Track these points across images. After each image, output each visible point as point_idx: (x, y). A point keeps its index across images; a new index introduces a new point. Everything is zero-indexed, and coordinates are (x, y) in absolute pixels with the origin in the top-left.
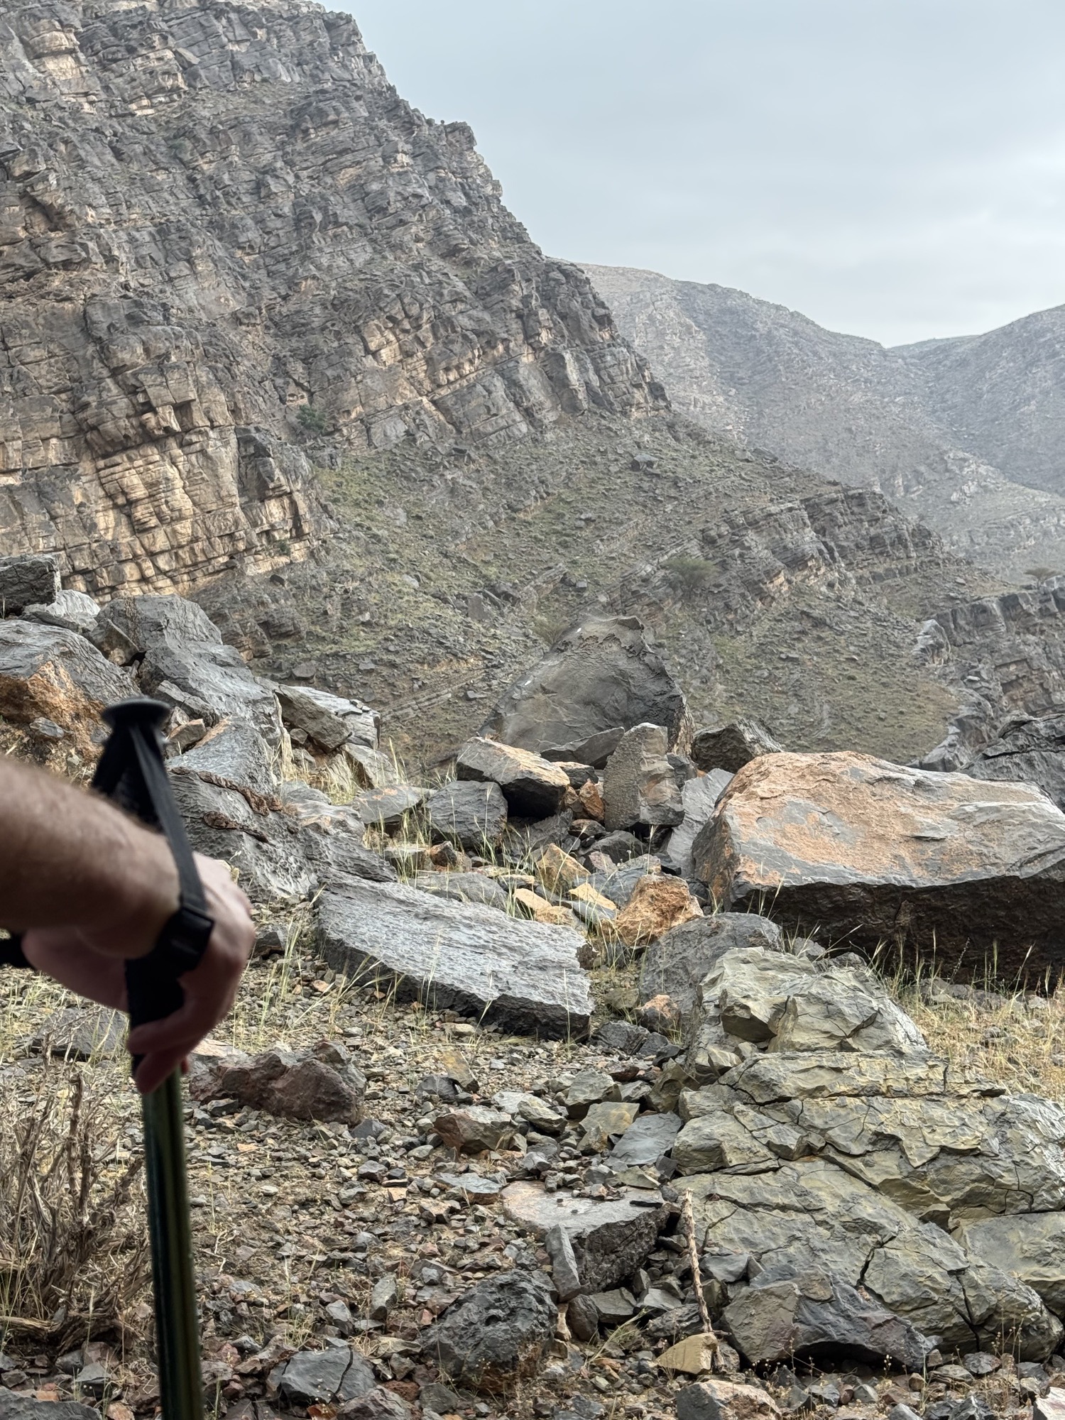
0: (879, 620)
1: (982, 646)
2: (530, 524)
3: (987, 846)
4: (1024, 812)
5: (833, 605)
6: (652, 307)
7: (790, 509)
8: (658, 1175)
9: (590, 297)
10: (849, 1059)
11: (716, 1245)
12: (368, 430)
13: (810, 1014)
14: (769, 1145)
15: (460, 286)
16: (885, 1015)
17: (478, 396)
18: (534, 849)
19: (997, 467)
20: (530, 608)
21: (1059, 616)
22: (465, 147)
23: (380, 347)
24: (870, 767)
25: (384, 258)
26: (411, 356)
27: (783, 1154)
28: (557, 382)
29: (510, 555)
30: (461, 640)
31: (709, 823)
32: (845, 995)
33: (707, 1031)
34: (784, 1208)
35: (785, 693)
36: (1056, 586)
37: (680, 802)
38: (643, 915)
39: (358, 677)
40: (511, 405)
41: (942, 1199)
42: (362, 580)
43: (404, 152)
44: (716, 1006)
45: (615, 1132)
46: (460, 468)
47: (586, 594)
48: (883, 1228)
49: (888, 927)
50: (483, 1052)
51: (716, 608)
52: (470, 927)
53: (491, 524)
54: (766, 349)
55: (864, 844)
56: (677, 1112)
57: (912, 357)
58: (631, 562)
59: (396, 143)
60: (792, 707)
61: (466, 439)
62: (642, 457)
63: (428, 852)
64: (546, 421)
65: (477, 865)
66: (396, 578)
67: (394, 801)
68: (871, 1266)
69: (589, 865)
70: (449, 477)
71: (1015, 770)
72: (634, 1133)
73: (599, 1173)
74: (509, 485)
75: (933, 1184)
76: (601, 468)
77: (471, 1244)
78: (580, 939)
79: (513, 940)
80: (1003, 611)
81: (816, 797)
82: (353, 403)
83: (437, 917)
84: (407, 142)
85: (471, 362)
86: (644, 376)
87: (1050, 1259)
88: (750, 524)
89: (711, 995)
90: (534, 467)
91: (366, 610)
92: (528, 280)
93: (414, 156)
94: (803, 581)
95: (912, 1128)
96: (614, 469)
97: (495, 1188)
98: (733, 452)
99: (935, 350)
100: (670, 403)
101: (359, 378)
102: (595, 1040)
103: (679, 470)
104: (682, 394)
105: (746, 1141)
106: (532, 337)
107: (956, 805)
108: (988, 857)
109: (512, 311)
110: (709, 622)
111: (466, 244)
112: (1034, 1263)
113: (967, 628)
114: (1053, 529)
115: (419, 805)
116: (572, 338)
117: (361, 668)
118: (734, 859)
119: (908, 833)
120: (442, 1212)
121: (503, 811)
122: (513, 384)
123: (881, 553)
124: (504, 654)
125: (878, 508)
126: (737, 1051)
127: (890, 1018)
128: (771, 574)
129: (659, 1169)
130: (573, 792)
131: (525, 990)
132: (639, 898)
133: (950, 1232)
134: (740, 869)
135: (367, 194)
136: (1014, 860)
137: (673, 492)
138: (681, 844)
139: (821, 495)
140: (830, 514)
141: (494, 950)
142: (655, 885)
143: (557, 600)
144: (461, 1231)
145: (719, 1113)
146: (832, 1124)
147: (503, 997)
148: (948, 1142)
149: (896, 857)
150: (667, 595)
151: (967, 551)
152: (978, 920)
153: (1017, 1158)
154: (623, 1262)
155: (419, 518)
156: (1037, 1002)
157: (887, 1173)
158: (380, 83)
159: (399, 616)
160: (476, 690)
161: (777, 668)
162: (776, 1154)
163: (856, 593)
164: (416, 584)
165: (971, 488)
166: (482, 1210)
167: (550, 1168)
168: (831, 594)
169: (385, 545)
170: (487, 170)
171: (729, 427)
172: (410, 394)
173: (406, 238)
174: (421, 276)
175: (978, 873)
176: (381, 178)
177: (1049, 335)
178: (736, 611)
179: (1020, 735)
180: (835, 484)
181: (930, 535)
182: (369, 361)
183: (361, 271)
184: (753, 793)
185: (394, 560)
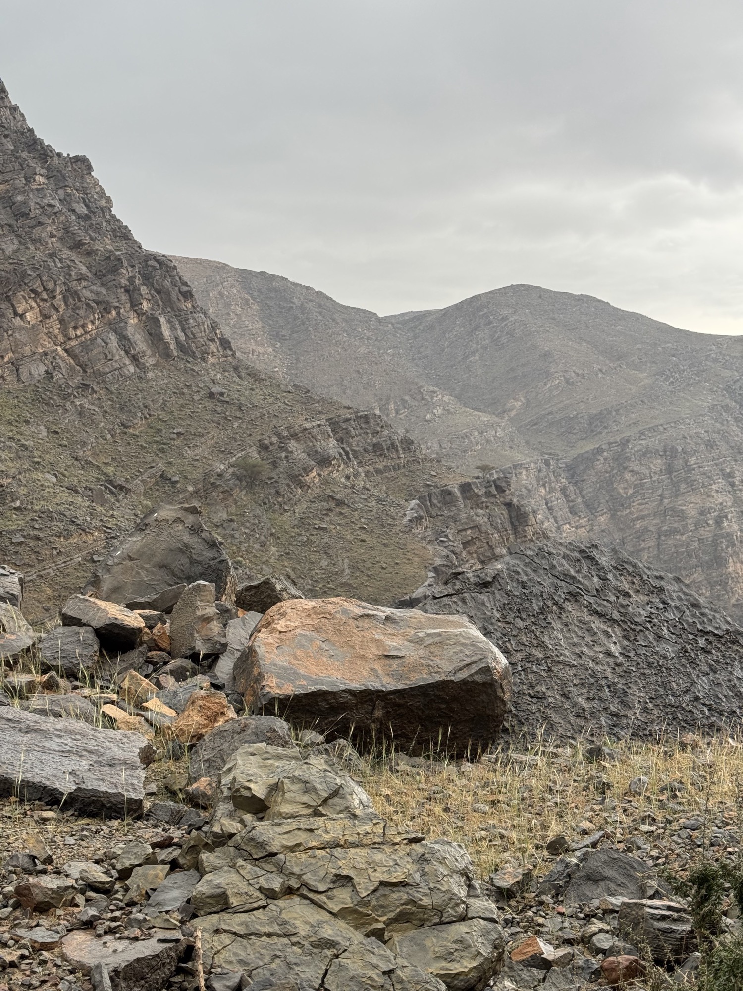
0: (381, 501)
1: (449, 517)
2: (137, 436)
3: (432, 660)
4: (456, 636)
5: (349, 490)
6: (221, 287)
7: (319, 426)
8: (180, 918)
9: (177, 279)
10: (319, 822)
11: (220, 966)
12: (17, 370)
13: (293, 790)
14: (261, 889)
15: (84, 269)
16: (345, 788)
17: (98, 346)
18: (119, 674)
19: (456, 397)
20: (138, 495)
21: (498, 496)
22: (85, 173)
23: (26, 311)
24: (354, 608)
25: (28, 248)
26: (49, 318)
27: (270, 895)
28: (155, 337)
29: (123, 459)
30: (88, 519)
31: (245, 651)
32: (318, 775)
33: (221, 807)
34: (269, 935)
35: (319, 552)
36: (496, 476)
37: (225, 636)
38: (194, 719)
39: (11, 547)
40: (122, 353)
41: (380, 919)
42: (14, 478)
43: (40, 175)
44: (229, 789)
45: (152, 887)
46: (86, 397)
47: (178, 486)
48: (338, 944)
49: (367, 719)
50: (61, 832)
51: (270, 494)
52: (60, 737)
53: (109, 436)
54: (300, 316)
55: (351, 662)
56: (197, 869)
57: (398, 323)
58: (210, 462)
59: (35, 168)
60: (323, 561)
61: (90, 376)
62: (216, 389)
63: (38, 680)
64: (147, 364)
65: (76, 688)
66: (40, 476)
67: (14, 643)
68: (329, 972)
69: (158, 685)
70: (78, 403)
71: (454, 606)
72: (165, 887)
73: (136, 919)
74: (121, 409)
75: (374, 909)
76: (188, 397)
77: (34, 982)
78: (143, 740)
79: (92, 745)
80: (462, 494)
81: (317, 630)
82: (6, 351)
83: (35, 731)
84: (43, 168)
85: (93, 323)
86: (216, 334)
87: (453, 957)
88: (292, 436)
89: (226, 780)
90: (140, 396)
91: (17, 499)
92: (133, 266)
93: (48, 178)
94: (329, 474)
95: (361, 869)
96: (196, 398)
97: (57, 937)
98: (279, 386)
99: (413, 318)
100: (235, 352)
101: (10, 333)
102: (148, 816)
103: (242, 398)
104: (243, 346)
105: (244, 887)
106: (136, 305)
107: (413, 632)
108: (433, 668)
109: (121, 287)
110: (265, 504)
111: (87, 240)
112: (442, 960)
113: (439, 505)
114: (492, 439)
115: (34, 644)
116: (165, 306)
117: (13, 541)
118: (260, 676)
119: (381, 653)
120: (14, 958)
121: (96, 647)
122: (123, 339)
123: (381, 455)
124: (120, 528)
125: (378, 424)
126: (242, 821)
127: (349, 790)
128: (307, 470)
129: (181, 913)
130: (148, 631)
131: (95, 783)
132: (191, 708)
133: (385, 943)
134: (264, 683)
135: (14, 203)
136: (450, 669)
137: (238, 414)
138: (225, 667)
139: (339, 416)
140: (346, 429)
141: (77, 753)
142: (202, 698)
143: (158, 490)
144: (28, 973)
145: (226, 868)
146: (306, 870)
147: (79, 789)
148: (386, 878)
149: (372, 670)
150: (236, 485)
151: (437, 453)
152: (427, 712)
153: (432, 886)
154: (150, 985)
155: (57, 432)
156: (467, 766)
157: (343, 903)
158: (22, 126)
159: (42, 503)
160: (99, 555)
161: (313, 535)
162: (265, 895)
163: (365, 482)
164: (54, 480)
165: (438, 411)
166: (46, 955)
167: (100, 918)
168: (348, 483)
169: (31, 452)
170: (102, 189)
171: (277, 369)
172: (48, 345)
173: (44, 235)
174: (55, 262)
175: (427, 679)
176: (24, 192)
177: (486, 310)
178: (283, 497)
179: (457, 582)
180: (349, 408)
181: (412, 442)
182: (17, 321)
183: (10, 258)
184: (274, 629)
185: (38, 463)
